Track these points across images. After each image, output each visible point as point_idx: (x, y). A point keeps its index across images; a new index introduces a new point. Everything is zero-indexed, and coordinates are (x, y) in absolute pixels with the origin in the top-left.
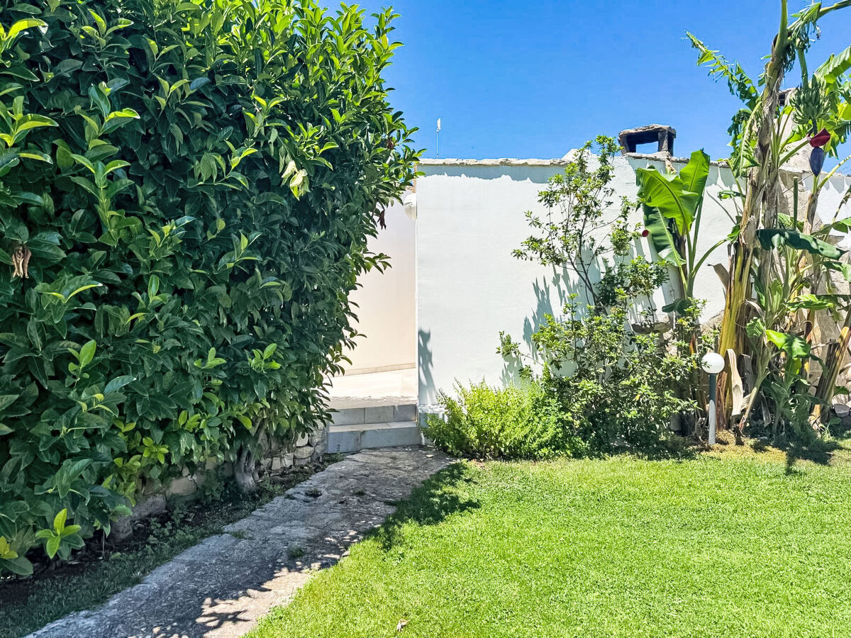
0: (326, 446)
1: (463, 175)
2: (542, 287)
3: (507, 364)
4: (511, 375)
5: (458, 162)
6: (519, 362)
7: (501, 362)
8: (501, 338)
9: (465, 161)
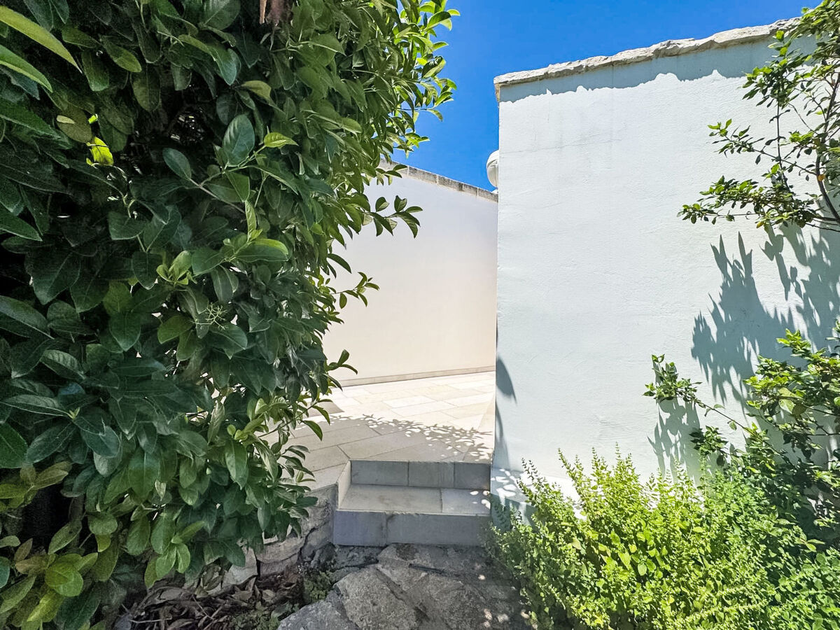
0: (330, 530)
1: (580, 88)
2: (733, 254)
3: (666, 416)
4: (673, 438)
5: (571, 67)
6: (693, 416)
7: (653, 412)
8: (656, 367)
9: (584, 63)
